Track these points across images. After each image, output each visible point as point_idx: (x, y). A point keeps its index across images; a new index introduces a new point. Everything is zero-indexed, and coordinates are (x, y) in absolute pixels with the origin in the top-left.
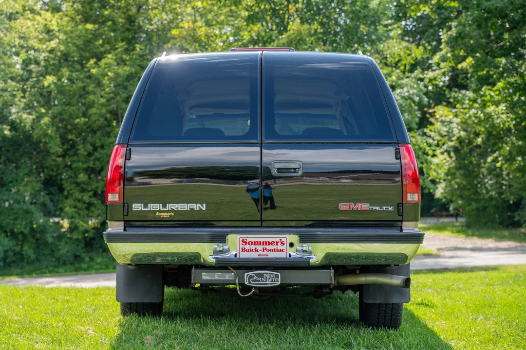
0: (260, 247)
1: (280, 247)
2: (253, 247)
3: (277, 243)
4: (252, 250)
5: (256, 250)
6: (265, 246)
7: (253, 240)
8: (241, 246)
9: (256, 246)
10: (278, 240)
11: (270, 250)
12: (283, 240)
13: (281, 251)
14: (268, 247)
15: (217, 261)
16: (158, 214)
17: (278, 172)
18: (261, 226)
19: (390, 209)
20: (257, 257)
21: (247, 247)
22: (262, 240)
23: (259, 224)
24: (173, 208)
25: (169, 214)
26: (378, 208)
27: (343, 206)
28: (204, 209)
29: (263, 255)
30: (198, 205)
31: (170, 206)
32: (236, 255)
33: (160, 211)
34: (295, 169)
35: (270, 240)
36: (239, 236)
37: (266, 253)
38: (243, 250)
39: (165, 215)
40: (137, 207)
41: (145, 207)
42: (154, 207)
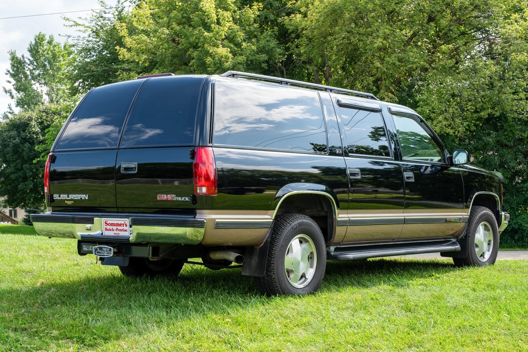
0: (115, 228)
1: (125, 228)
2: (111, 227)
3: (123, 224)
4: (110, 230)
5: (113, 230)
6: (117, 227)
7: (111, 222)
8: (105, 227)
9: (112, 227)
10: (123, 222)
11: (120, 230)
12: (126, 222)
13: (126, 231)
14: (120, 228)
15: (81, 237)
16: (66, 202)
17: (125, 171)
18: (118, 212)
19: (187, 199)
20: (114, 235)
21: (108, 227)
22: (115, 222)
23: (116, 210)
25: (71, 202)
26: (180, 199)
27: (159, 197)
28: (87, 198)
29: (117, 234)
30: (84, 195)
31: (72, 196)
32: (102, 234)
34: (131, 168)
35: (120, 222)
36: (103, 219)
37: (118, 232)
38: (106, 229)
39: (69, 203)
40: (56, 197)
41: (59, 196)
42: (64, 197)
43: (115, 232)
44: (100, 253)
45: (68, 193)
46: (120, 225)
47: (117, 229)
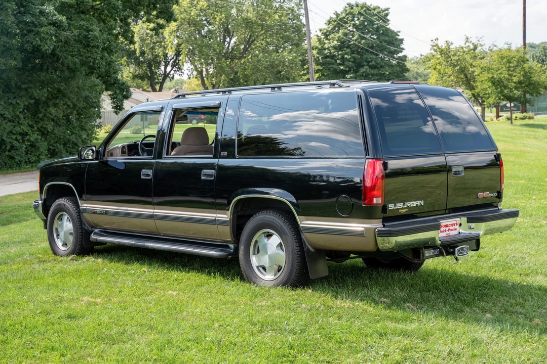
0: (447, 229)
1: (456, 227)
2: (444, 229)
3: (454, 224)
4: (444, 231)
7: (445, 224)
11: (452, 230)
12: (457, 222)
13: (456, 229)
14: (451, 228)
16: (400, 211)
17: (454, 174)
18: (445, 214)
19: (496, 195)
20: (446, 236)
21: (442, 229)
22: (448, 223)
24: (409, 205)
25: (405, 210)
26: (492, 195)
27: (481, 195)
28: (423, 204)
29: (448, 234)
30: (420, 201)
31: (408, 204)
33: (402, 209)
34: (459, 171)
35: (452, 223)
37: (450, 232)
38: (441, 231)
39: (403, 211)
40: (391, 206)
41: (395, 206)
42: (400, 205)
43: (447, 232)
44: (462, 253)
45: (404, 202)
46: (451, 225)
47: (449, 229)
